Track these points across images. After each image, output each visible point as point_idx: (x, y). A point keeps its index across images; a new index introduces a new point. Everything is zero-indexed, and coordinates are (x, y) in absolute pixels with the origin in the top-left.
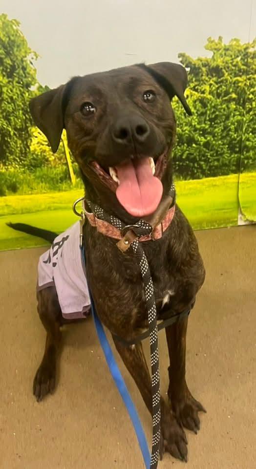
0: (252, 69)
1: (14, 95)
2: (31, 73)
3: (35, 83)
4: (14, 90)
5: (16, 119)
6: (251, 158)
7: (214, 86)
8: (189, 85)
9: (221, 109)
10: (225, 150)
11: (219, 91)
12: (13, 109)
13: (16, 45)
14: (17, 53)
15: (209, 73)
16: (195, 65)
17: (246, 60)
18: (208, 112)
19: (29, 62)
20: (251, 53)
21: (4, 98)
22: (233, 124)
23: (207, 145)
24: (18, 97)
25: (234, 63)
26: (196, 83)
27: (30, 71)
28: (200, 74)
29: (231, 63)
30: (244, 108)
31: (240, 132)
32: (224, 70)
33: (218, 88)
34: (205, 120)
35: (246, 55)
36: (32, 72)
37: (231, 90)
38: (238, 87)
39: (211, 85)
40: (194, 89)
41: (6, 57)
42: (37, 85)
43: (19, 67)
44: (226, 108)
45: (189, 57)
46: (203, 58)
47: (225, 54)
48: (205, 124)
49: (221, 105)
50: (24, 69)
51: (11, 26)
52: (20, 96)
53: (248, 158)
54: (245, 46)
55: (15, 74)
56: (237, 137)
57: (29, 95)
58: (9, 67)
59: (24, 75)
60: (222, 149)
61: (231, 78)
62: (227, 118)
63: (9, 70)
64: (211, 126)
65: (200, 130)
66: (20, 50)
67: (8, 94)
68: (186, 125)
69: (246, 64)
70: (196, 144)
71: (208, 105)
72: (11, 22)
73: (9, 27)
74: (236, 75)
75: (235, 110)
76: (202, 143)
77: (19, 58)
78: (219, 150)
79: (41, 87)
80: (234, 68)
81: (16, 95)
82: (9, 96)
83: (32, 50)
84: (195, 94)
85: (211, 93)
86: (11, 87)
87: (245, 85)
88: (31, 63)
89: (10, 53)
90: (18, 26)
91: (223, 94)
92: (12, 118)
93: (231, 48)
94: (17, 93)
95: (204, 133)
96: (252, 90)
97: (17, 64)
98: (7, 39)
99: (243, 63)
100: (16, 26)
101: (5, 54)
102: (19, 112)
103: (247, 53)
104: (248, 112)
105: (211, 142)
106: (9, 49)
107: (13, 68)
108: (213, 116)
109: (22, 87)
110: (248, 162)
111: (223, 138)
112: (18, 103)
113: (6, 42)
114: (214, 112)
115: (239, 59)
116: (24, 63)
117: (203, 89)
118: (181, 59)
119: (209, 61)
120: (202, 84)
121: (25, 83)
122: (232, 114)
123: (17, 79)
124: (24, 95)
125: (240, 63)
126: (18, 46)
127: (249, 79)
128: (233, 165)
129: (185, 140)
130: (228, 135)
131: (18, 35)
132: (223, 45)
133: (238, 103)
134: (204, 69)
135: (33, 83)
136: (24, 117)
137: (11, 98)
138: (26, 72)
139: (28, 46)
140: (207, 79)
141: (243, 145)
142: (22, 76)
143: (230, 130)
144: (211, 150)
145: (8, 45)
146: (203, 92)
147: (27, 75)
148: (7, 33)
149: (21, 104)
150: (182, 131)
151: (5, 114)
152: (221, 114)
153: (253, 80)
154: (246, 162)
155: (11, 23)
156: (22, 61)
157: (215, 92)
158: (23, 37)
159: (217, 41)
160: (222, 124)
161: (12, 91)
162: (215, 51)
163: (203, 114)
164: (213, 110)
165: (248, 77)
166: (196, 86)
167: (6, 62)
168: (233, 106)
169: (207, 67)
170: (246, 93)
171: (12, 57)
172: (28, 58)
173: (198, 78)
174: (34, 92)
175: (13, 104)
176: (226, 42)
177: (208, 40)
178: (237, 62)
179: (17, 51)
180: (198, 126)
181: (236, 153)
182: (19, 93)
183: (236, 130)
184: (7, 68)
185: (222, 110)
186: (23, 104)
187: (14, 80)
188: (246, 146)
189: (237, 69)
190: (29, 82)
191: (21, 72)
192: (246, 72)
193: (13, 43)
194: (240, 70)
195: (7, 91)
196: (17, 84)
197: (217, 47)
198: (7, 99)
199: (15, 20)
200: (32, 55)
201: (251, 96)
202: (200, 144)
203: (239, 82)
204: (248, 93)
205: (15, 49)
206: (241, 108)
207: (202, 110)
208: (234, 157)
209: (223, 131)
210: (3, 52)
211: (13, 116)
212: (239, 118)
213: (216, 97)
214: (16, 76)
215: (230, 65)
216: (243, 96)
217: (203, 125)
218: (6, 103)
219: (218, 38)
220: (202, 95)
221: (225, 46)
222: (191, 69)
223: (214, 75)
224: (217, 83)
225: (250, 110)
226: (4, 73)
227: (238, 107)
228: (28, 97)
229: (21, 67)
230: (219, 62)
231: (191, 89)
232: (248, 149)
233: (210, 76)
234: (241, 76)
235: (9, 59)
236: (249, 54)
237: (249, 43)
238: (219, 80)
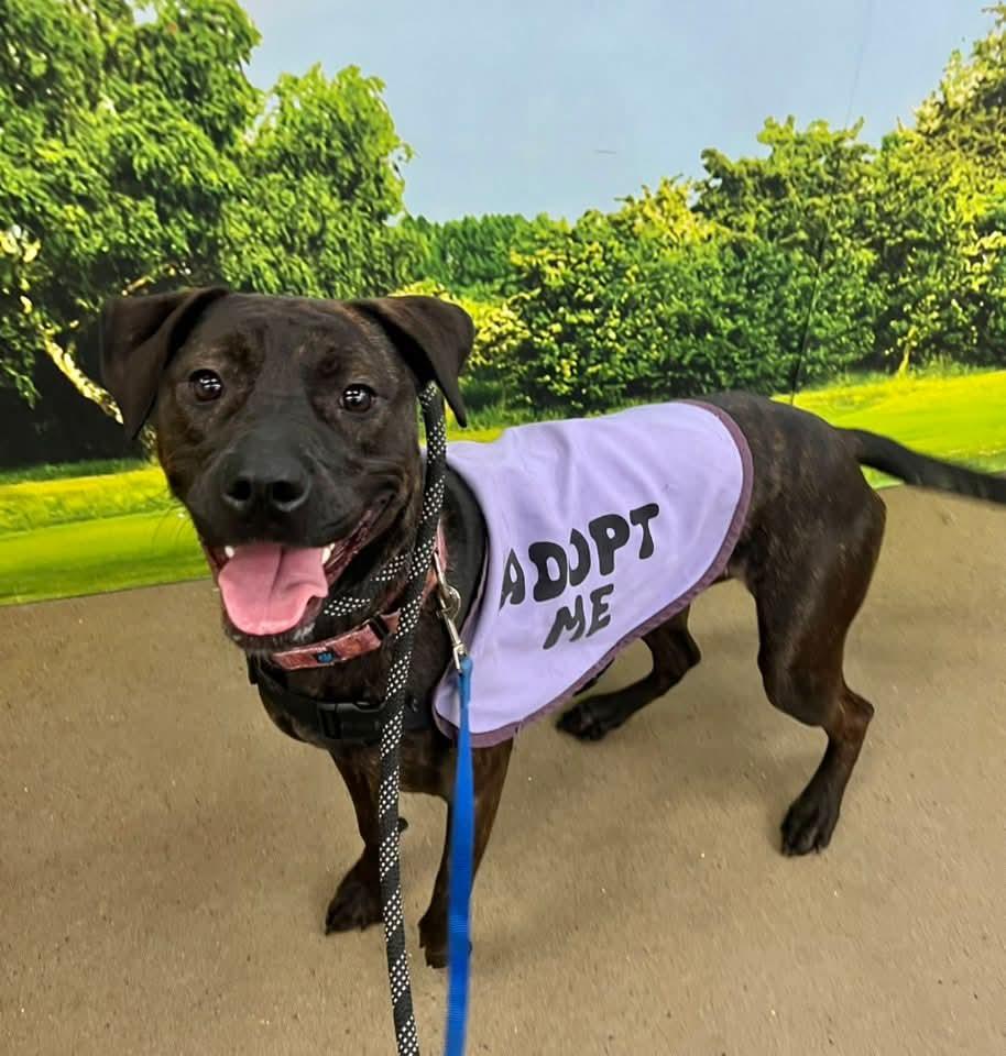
0: (846, 182)
1: (350, 235)
2: (392, 189)
3: (398, 210)
4: (351, 225)
5: (346, 287)
6: (820, 361)
7: (765, 215)
8: (716, 214)
9: (773, 262)
10: (771, 346)
11: (773, 226)
12: (342, 264)
13: (368, 130)
14: (367, 147)
15: (759, 189)
16: (732, 173)
17: (835, 164)
18: (747, 269)
19: (391, 166)
20: (846, 151)
21: (328, 243)
22: (794, 292)
23: (735, 336)
24: (357, 240)
25: (812, 170)
26: (731, 210)
27: (392, 184)
28: (741, 193)
29: (806, 170)
30: (819, 260)
31: (805, 309)
32: (789, 185)
33: (773, 220)
34: (739, 284)
35: (837, 154)
36: (395, 188)
37: (798, 224)
38: (813, 217)
39: (759, 214)
40: (726, 223)
41: (344, 155)
42: (401, 215)
43: (368, 176)
44: (783, 261)
45: (723, 157)
46: (751, 159)
47: (796, 152)
48: (738, 292)
49: (775, 254)
50: (379, 180)
51: (366, 92)
52: (362, 237)
53: (813, 362)
54: (836, 137)
55: (357, 192)
56: (799, 318)
57: (382, 235)
58: (347, 175)
59: (376, 194)
60: (765, 343)
61: (801, 200)
62: (784, 279)
63: (345, 183)
64: (749, 297)
65: (725, 305)
66: (377, 141)
67: (337, 233)
68: (698, 296)
69: (835, 173)
70: (713, 334)
71: (749, 255)
72: (367, 82)
73: (361, 93)
74: (812, 194)
75: (801, 264)
76: (725, 332)
77: (373, 158)
78: (759, 345)
79: (410, 218)
80: (809, 179)
81: (355, 235)
82: (337, 238)
83: (401, 142)
84: (724, 233)
85: (757, 229)
86: (345, 218)
87: (828, 213)
88: (396, 168)
89: (352, 145)
90: (381, 91)
91: (781, 233)
92: (338, 284)
93: (809, 140)
94: (357, 232)
95: (733, 310)
96: (840, 223)
97: (366, 171)
98: (353, 118)
99: (828, 168)
100: (373, 89)
101: (342, 148)
102: (355, 273)
103: (839, 151)
104: (826, 269)
105: (743, 330)
106: (353, 138)
107: (356, 178)
108: (756, 277)
109: (369, 220)
110: (813, 370)
111: (770, 320)
112: (355, 252)
113: (349, 125)
114: (759, 268)
115: (822, 161)
116: (382, 169)
117: (742, 223)
118: (706, 161)
119: (762, 164)
120: (742, 213)
121: (376, 208)
122: (794, 273)
123: (360, 202)
124: (370, 235)
125: (822, 171)
126: (373, 133)
127: (837, 202)
128: (784, 377)
129: (692, 326)
130: (780, 315)
131: (377, 109)
132: (794, 133)
133: (808, 251)
134: (749, 182)
135: (393, 210)
136: (364, 283)
137: (343, 242)
138: (381, 186)
139: (395, 132)
140: (754, 201)
141: (807, 335)
142: (373, 195)
143: (786, 305)
144: (743, 347)
145: (351, 131)
146: (742, 229)
147: (384, 193)
148: (353, 106)
149: (361, 254)
150: (690, 307)
151: (323, 276)
152: (772, 272)
153: (843, 204)
154: (809, 369)
155: (365, 86)
156: (377, 163)
157: (766, 228)
158: (387, 114)
159: (782, 126)
160: (772, 292)
161: (345, 226)
162: (777, 146)
163: (736, 272)
164: (756, 264)
165: (835, 197)
166: (730, 215)
167: (343, 168)
168: (797, 255)
169: (757, 178)
170: (826, 229)
171: (356, 156)
172: (391, 158)
173: (735, 200)
174: (392, 228)
175: (343, 255)
176: (800, 129)
177: (765, 123)
178: (818, 168)
179: (370, 142)
180: (722, 298)
181: (791, 350)
182: (360, 230)
183: (798, 304)
184: (342, 178)
185: (775, 266)
186: (365, 254)
187: (353, 201)
188: (814, 338)
189: (815, 181)
190: (384, 207)
191: (372, 187)
192: (832, 188)
193: (363, 127)
194: (820, 185)
195: (336, 227)
196: (361, 213)
197: (780, 138)
198: (333, 243)
199: (375, 79)
200: (401, 151)
201: (836, 236)
202: (721, 335)
203: (815, 206)
204: (831, 229)
205: (366, 139)
206: (813, 260)
207: (734, 264)
208: (787, 360)
209: (770, 307)
210: (340, 145)
211: (341, 279)
212: (808, 280)
213: (766, 237)
214: (358, 197)
215: (803, 173)
216: (821, 236)
217: (734, 296)
218: (330, 252)
219: (785, 119)
220: (739, 235)
221: (798, 135)
222: (724, 181)
223: (768, 193)
224: (771, 210)
225: (831, 263)
226: (335, 190)
227: (807, 257)
228: (378, 241)
229: (372, 175)
230: (783, 168)
231: (719, 222)
232: (817, 343)
233: (759, 196)
234: (820, 196)
235: (350, 159)
236: (843, 152)
237: (845, 131)
238: (778, 203)
